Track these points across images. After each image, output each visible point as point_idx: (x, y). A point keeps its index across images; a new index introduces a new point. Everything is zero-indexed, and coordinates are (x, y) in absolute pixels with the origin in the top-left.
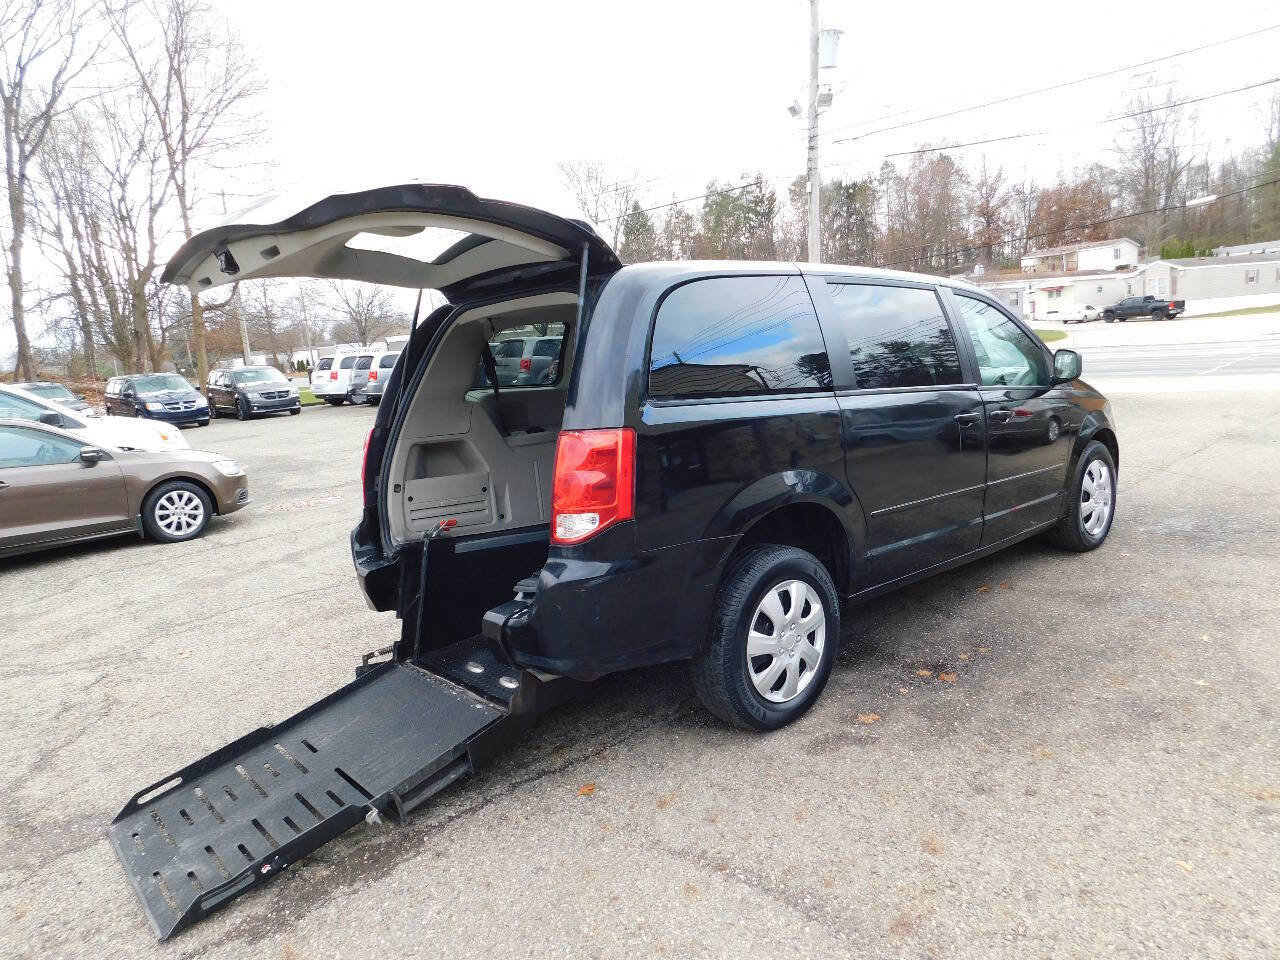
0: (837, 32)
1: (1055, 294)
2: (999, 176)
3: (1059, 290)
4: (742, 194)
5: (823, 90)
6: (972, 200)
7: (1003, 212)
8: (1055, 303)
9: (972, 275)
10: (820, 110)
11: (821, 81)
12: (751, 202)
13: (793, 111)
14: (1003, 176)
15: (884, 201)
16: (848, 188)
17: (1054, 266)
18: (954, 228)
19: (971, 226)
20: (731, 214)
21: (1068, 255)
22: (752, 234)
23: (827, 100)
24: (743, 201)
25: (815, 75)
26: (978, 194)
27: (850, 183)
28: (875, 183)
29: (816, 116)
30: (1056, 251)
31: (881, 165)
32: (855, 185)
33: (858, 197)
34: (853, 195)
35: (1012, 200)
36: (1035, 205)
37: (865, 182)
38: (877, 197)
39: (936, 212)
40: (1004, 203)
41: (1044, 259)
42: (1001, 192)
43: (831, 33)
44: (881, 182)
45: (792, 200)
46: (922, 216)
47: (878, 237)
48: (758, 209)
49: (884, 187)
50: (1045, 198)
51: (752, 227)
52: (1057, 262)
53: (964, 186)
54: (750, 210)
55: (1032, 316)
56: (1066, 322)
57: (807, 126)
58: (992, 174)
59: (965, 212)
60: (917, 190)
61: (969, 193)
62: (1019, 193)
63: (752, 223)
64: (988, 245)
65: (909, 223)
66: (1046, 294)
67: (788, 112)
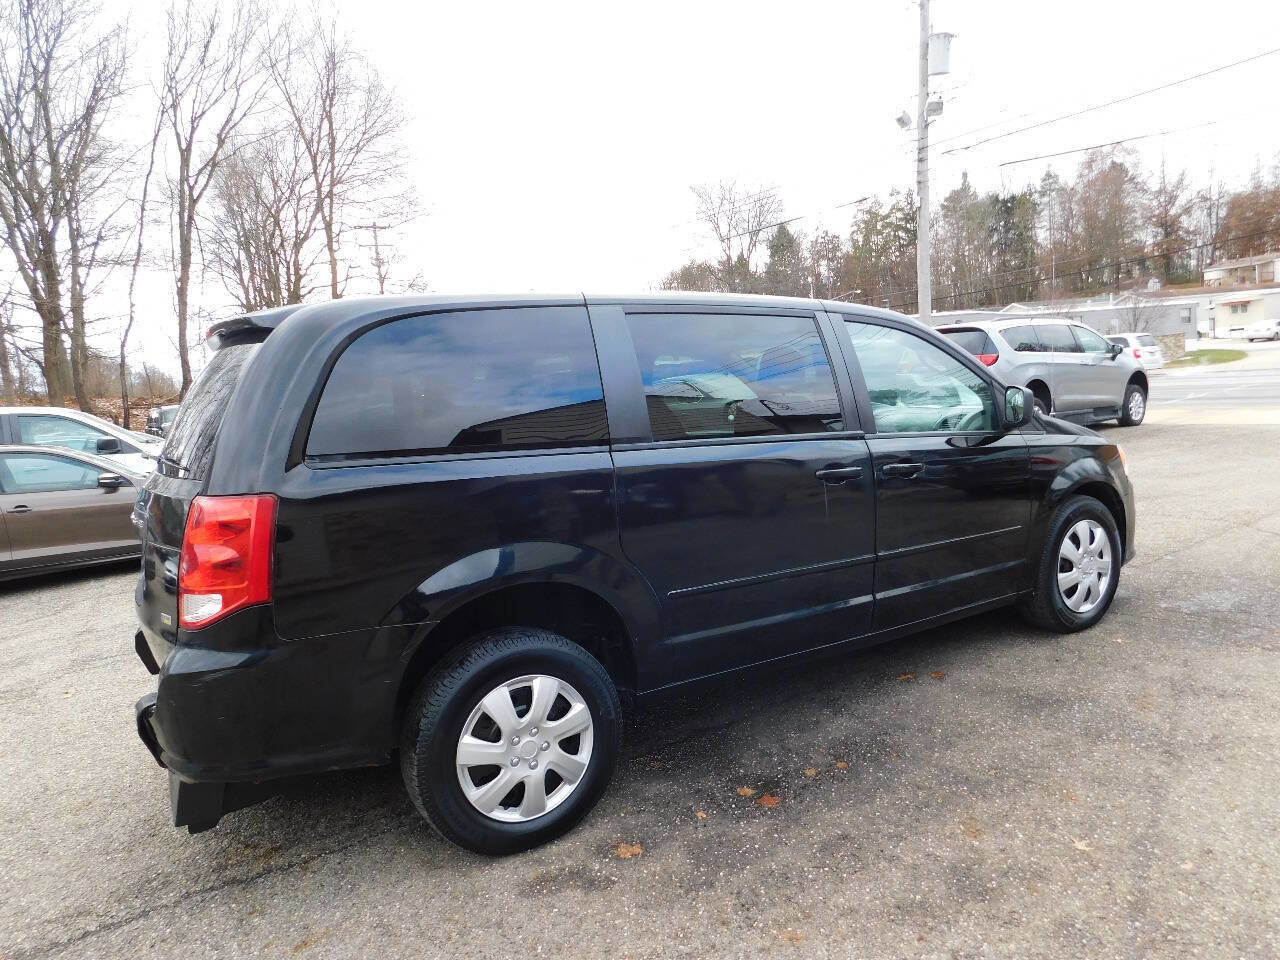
0: (948, 36)
1: (1239, 310)
2: (1180, 182)
3: (1245, 305)
4: (891, 212)
5: (933, 99)
6: (1150, 208)
7: (1185, 221)
8: (1238, 319)
9: (1146, 291)
10: (930, 119)
11: (931, 89)
12: (901, 219)
13: (902, 122)
14: (1185, 182)
15: (1045, 213)
16: (1005, 202)
17: (1244, 278)
18: (1127, 241)
19: (1148, 237)
20: (880, 233)
21: (1263, 266)
22: (902, 254)
23: (937, 108)
24: (892, 219)
25: (924, 83)
26: (1155, 203)
27: (1007, 197)
28: (1036, 196)
29: (927, 126)
30: (1247, 262)
31: (1043, 176)
32: (1013, 198)
33: (1017, 212)
34: (1011, 209)
35: (1195, 208)
36: (1223, 213)
37: (1024, 195)
38: (1039, 209)
39: (1105, 223)
40: (1187, 211)
41: (1231, 271)
42: (1182, 199)
43: (942, 37)
44: (1043, 194)
45: (945, 216)
46: (1090, 228)
47: (1037, 252)
48: (908, 226)
49: (1046, 199)
50: (1237, 204)
51: (901, 246)
52: (1246, 274)
53: (1139, 195)
54: (899, 227)
55: (1211, 334)
56: (1252, 340)
57: (916, 137)
58: (1172, 179)
59: (1139, 222)
60: (1085, 201)
61: (1144, 201)
62: (1205, 199)
63: (902, 241)
64: (1167, 257)
65: (1075, 237)
66: (1228, 310)
67: (896, 123)
